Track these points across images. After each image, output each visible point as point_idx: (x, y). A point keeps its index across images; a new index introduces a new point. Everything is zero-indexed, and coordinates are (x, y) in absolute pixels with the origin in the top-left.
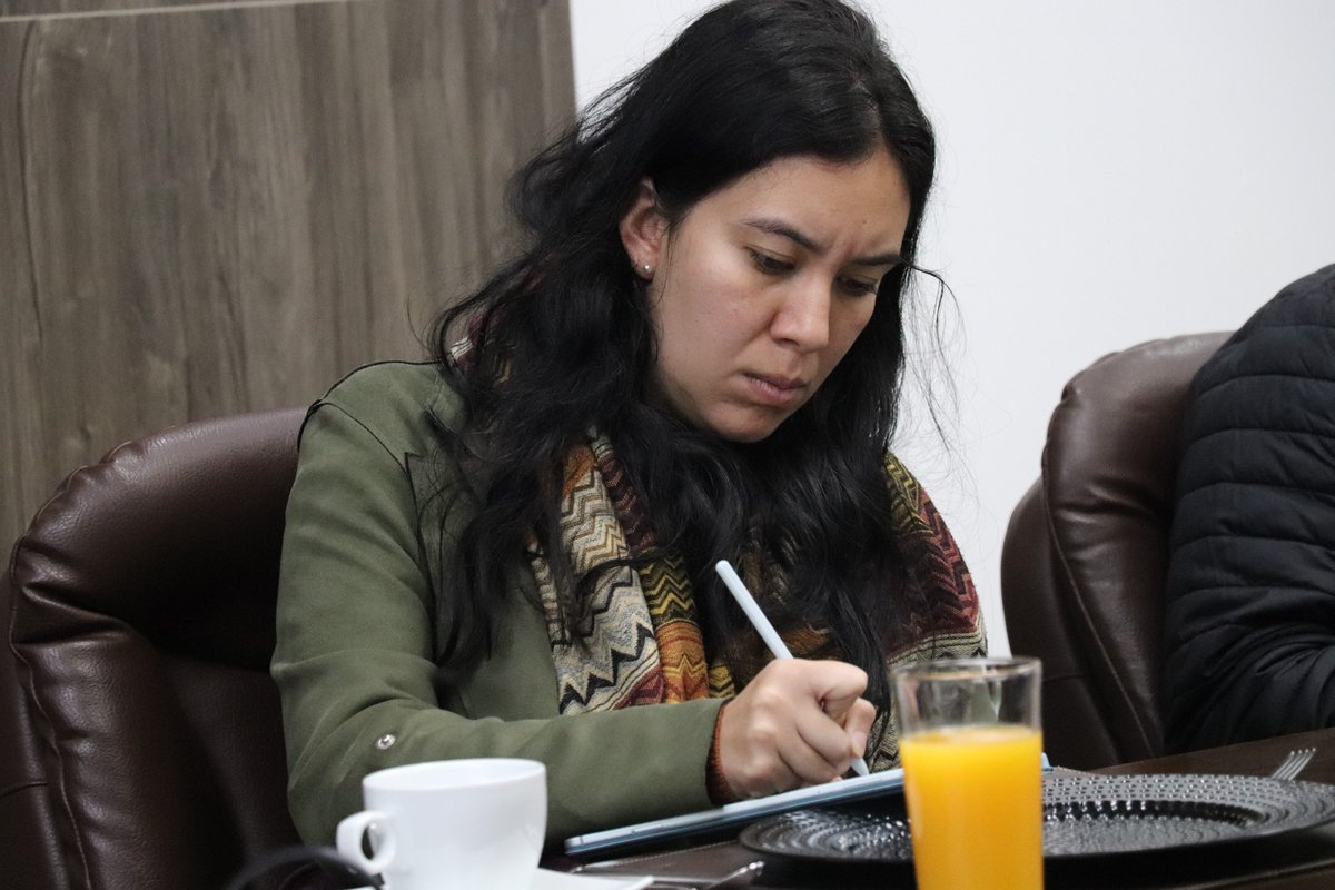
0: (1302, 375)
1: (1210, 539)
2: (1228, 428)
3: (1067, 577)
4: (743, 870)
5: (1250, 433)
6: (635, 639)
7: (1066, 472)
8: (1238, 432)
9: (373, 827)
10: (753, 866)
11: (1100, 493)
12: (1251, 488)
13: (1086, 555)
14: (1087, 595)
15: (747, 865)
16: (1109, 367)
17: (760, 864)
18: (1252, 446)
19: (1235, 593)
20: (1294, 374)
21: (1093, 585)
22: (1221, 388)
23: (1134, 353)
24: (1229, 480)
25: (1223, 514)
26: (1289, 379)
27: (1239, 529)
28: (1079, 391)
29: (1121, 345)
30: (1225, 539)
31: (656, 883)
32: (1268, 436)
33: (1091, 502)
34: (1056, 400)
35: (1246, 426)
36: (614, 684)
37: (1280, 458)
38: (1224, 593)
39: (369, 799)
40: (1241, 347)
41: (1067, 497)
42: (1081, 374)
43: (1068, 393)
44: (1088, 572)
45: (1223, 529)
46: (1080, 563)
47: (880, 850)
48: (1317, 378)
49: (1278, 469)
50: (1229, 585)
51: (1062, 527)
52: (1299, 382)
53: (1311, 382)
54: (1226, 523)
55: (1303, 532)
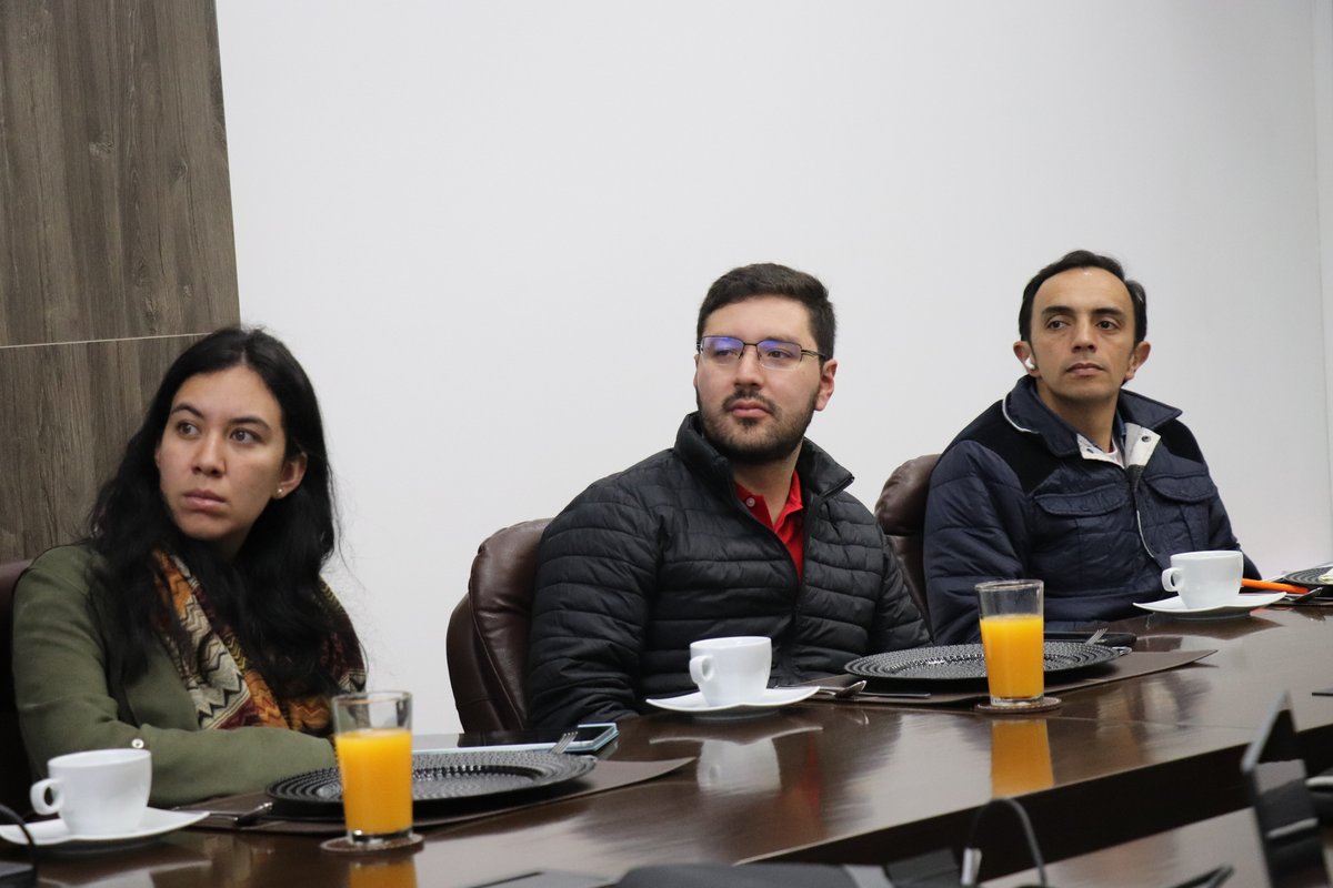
0: (603, 528)
1: (556, 611)
2: (565, 554)
3: (482, 646)
4: (261, 807)
5: (577, 557)
6: (237, 682)
7: (482, 592)
8: (571, 557)
9: (52, 788)
10: (267, 805)
11: (500, 602)
12: (576, 586)
13: (492, 635)
14: (493, 656)
15: (262, 804)
16: (502, 536)
17: (271, 804)
18: (579, 565)
19: (568, 640)
20: (598, 527)
21: (496, 651)
22: (560, 535)
23: (516, 528)
24: (565, 581)
25: (562, 599)
26: (597, 530)
27: (569, 607)
28: (488, 549)
29: (508, 524)
30: (564, 612)
31: (211, 815)
32: (587, 560)
33: (495, 606)
34: (476, 554)
35: (575, 554)
36: (226, 706)
37: (591, 569)
38: (562, 639)
39: (51, 772)
40: (571, 514)
41: (483, 604)
42: (488, 539)
43: (482, 550)
44: (493, 643)
45: (562, 607)
46: (490, 639)
47: (332, 797)
48: (611, 529)
49: (591, 576)
50: (564, 636)
51: (480, 620)
52: (603, 532)
53: (609, 531)
54: (563, 603)
55: (603, 609)
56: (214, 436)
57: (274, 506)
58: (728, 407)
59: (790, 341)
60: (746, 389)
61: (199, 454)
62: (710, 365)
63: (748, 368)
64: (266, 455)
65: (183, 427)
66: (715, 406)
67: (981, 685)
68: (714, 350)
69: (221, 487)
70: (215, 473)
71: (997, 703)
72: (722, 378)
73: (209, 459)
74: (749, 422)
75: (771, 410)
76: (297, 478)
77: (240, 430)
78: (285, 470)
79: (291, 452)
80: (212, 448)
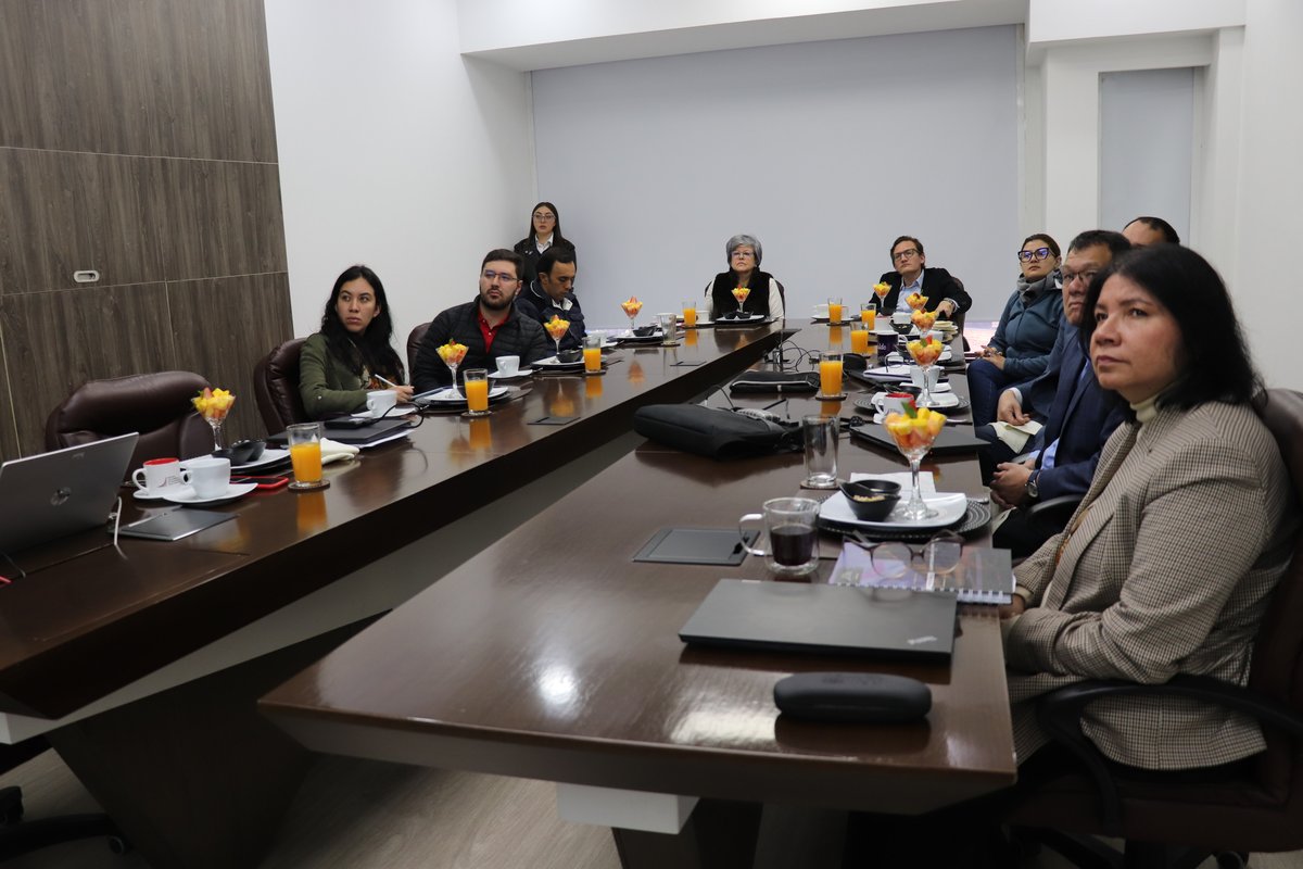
56: (355, 301)
57: (374, 320)
58: (488, 292)
59: (509, 275)
60: (495, 287)
61: (352, 305)
62: (486, 279)
63: (495, 281)
64: (371, 304)
65: (345, 298)
66: (485, 291)
67: (583, 366)
68: (489, 274)
69: (358, 315)
70: (357, 311)
71: (588, 372)
72: (488, 282)
73: (355, 307)
74: (494, 297)
75: (501, 294)
76: (378, 312)
77: (362, 297)
78: (376, 309)
79: (377, 303)
80: (356, 304)
